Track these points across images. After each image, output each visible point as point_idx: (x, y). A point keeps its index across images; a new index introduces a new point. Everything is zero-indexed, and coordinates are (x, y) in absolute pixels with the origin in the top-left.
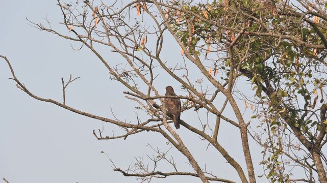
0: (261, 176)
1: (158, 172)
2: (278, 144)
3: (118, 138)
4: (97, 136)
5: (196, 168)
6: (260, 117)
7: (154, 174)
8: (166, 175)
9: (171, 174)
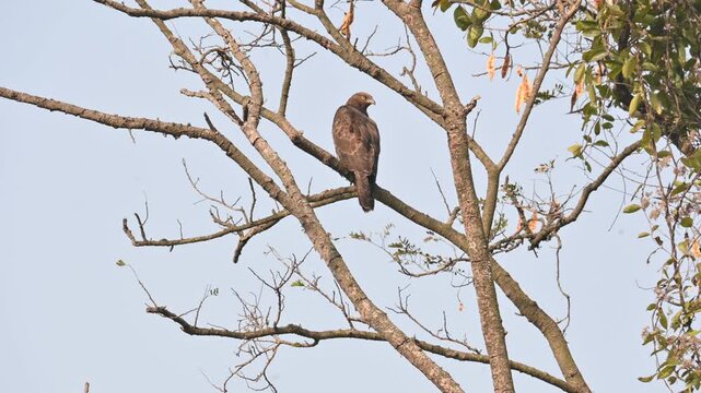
0: (650, 379)
1: (291, 326)
2: (695, 282)
3: (194, 241)
4: (133, 238)
5: (327, 252)
6: (647, 205)
7: (277, 331)
8: (317, 337)
9: (332, 335)
